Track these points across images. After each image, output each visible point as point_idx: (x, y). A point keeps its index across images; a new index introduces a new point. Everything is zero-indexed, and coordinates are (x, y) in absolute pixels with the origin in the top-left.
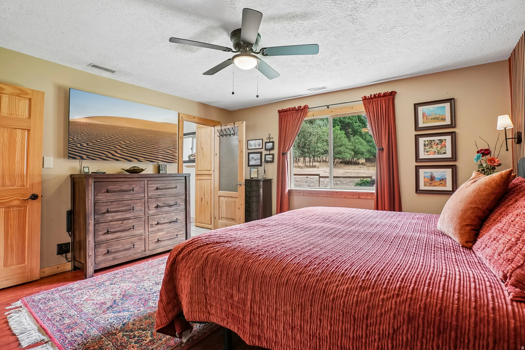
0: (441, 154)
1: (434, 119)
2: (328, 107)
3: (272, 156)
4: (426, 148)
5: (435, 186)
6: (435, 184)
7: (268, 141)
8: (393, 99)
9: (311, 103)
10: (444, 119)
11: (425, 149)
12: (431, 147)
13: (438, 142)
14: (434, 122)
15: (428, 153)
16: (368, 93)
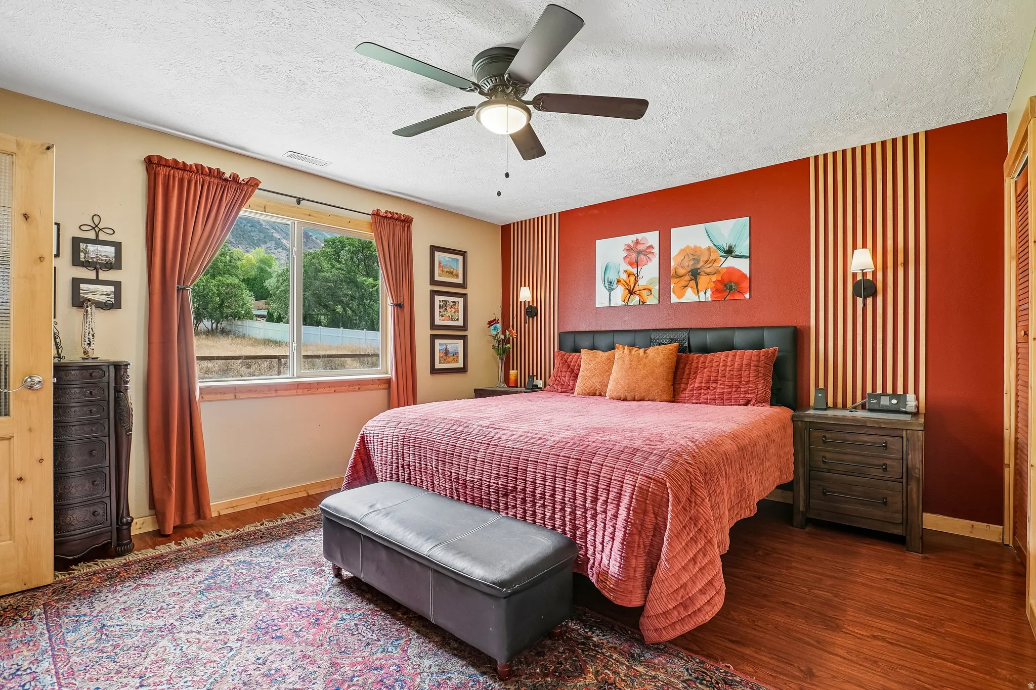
0: (454, 320)
1: (449, 272)
2: (299, 203)
3: (112, 289)
4: (441, 310)
5: (449, 362)
6: (448, 360)
7: (91, 235)
8: (409, 228)
9: (267, 179)
10: (457, 276)
11: (440, 312)
12: (446, 309)
13: (452, 304)
14: (449, 277)
15: (443, 318)
16: (385, 207)
